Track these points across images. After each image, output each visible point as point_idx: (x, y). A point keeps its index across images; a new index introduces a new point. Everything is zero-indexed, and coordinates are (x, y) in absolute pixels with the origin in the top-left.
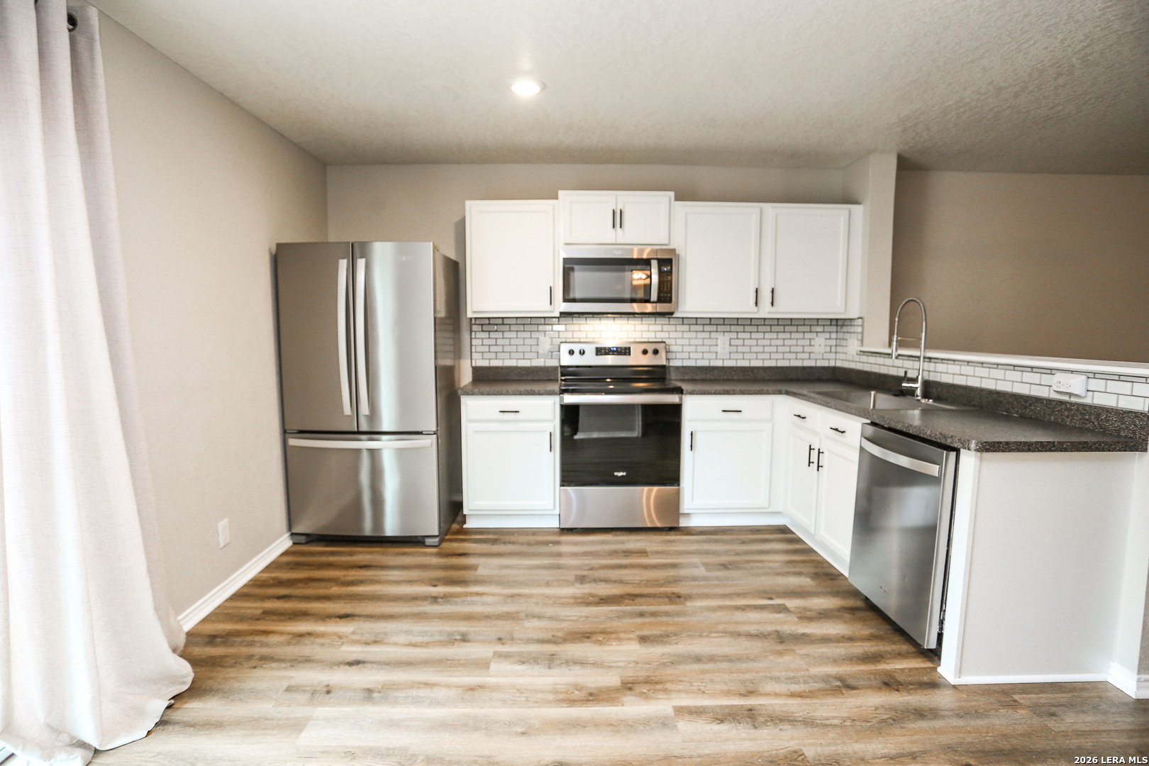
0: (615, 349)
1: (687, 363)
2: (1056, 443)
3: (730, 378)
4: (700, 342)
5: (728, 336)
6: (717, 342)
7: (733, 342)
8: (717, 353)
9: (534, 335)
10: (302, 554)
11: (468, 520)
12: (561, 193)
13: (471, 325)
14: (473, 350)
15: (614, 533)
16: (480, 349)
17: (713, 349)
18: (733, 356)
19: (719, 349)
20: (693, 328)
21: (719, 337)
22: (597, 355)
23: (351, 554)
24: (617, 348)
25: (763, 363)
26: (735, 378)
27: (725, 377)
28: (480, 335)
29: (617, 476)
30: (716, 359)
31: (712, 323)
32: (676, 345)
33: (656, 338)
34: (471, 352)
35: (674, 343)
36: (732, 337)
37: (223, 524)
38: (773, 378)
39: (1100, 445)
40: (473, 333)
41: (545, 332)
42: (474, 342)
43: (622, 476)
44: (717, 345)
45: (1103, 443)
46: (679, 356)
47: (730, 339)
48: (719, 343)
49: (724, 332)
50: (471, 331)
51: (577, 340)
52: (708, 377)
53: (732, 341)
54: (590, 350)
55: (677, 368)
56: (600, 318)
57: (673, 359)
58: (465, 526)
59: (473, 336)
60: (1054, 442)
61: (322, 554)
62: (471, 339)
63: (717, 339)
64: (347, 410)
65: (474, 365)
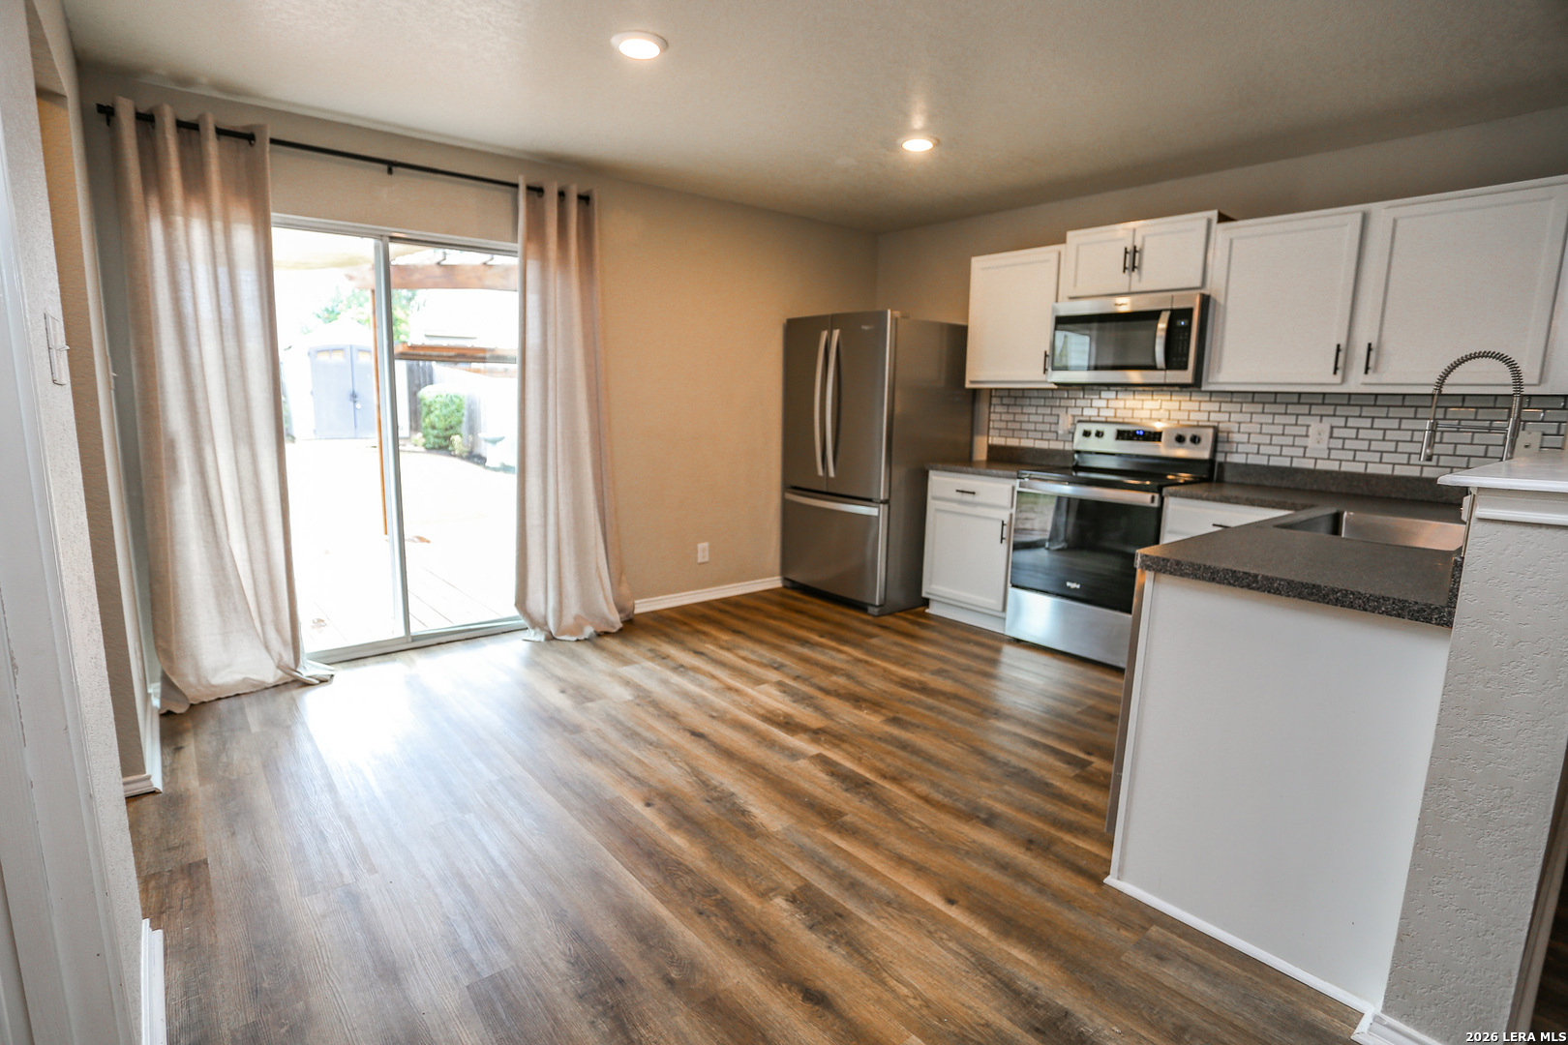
0: (1141, 433)
1: (1253, 460)
2: (1259, 578)
3: (1324, 488)
4: (1279, 430)
5: (1328, 422)
6: (1307, 431)
7: (1337, 433)
8: (1305, 448)
9: (1055, 411)
10: (789, 597)
11: (931, 604)
12: (1070, 235)
13: (991, 397)
14: (991, 426)
15: (1058, 656)
16: (997, 425)
17: (1299, 441)
18: (1334, 454)
19: (1310, 442)
20: (1268, 408)
21: (1312, 424)
22: (1117, 438)
23: (806, 602)
24: (1144, 432)
25: (1393, 469)
26: (1333, 489)
27: (1315, 487)
28: (999, 409)
29: (1069, 587)
30: (1304, 457)
31: (1302, 401)
32: (1239, 432)
33: (1189, 420)
34: (989, 428)
35: (1236, 430)
36: (1334, 424)
37: (703, 547)
38: (1409, 497)
39: (1346, 595)
40: (992, 407)
41: (1067, 407)
42: (993, 416)
43: (1076, 589)
44: (1307, 436)
45: (1352, 593)
46: (1241, 448)
47: (1332, 427)
48: (1310, 433)
49: (1322, 416)
50: (990, 404)
51: (1104, 419)
52: (1285, 483)
53: (1335, 430)
54: (1110, 431)
55: (1236, 465)
56: (1134, 392)
57: (1232, 453)
58: (927, 611)
59: (992, 410)
60: (1256, 576)
61: (796, 599)
62: (990, 413)
63: (1308, 426)
64: (820, 472)
65: (990, 442)
